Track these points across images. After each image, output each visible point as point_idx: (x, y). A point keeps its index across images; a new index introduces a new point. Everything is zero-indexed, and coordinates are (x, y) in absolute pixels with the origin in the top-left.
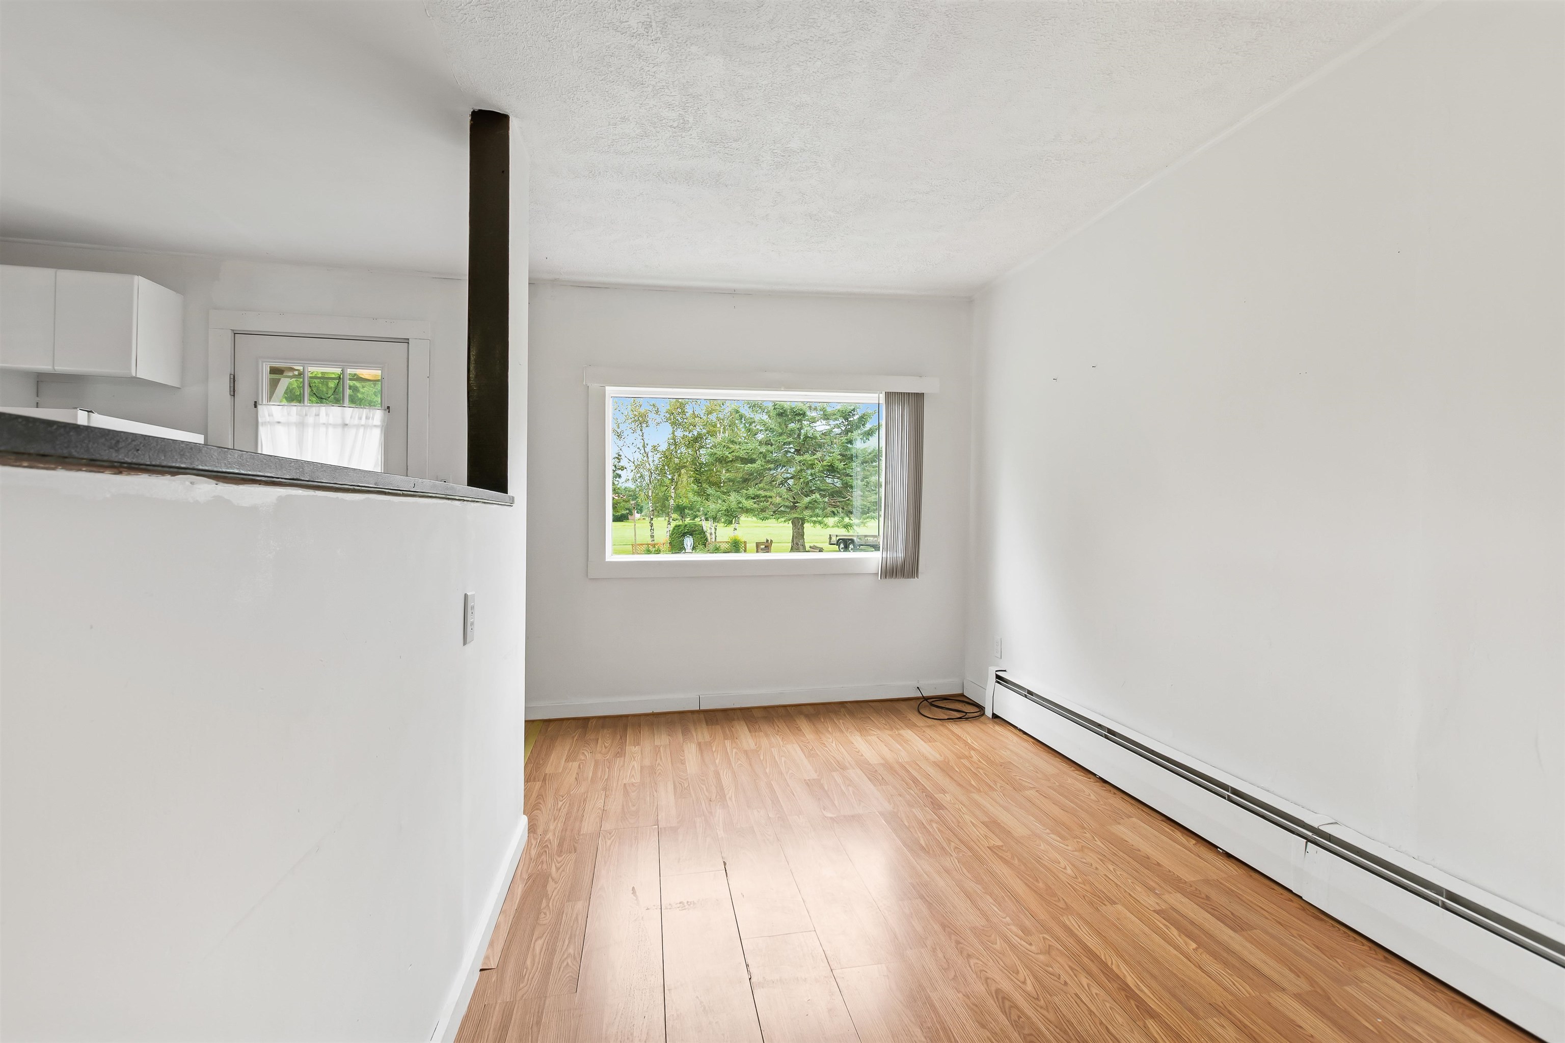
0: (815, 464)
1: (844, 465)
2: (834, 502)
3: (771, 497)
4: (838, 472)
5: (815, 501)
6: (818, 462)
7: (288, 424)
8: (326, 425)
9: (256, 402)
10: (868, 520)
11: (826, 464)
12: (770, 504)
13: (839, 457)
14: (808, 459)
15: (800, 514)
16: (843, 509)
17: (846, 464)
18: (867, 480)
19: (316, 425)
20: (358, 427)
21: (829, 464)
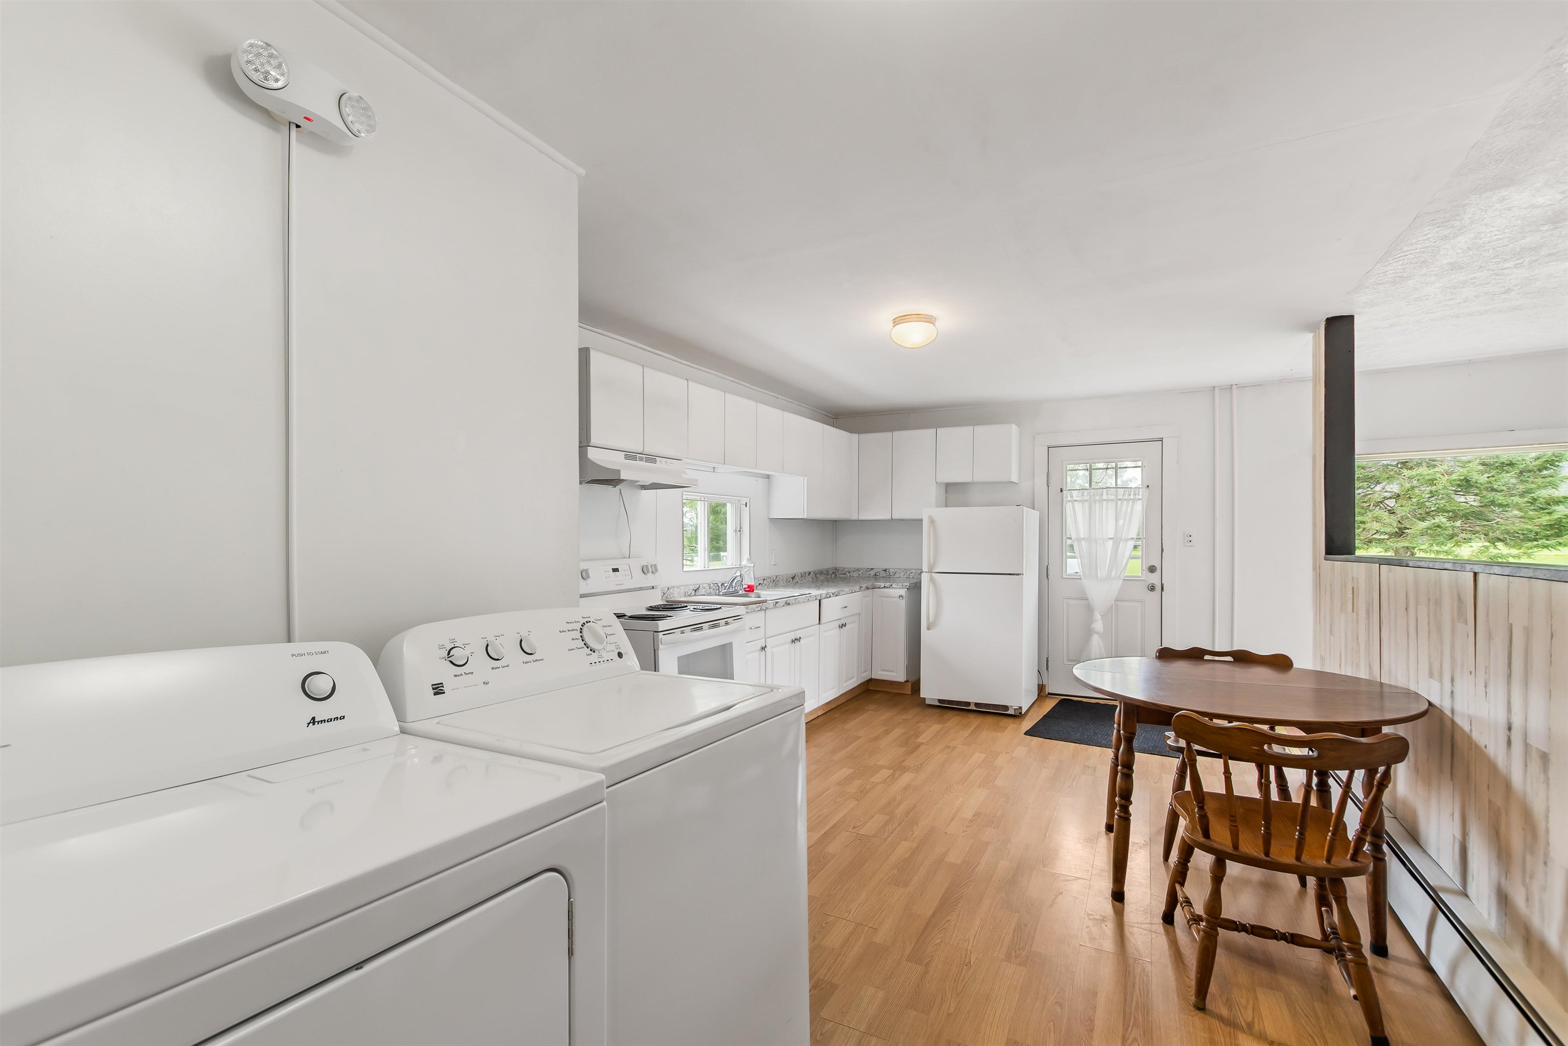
0: (1436, 479)
1: (1488, 477)
2: (1469, 527)
3: (1364, 523)
4: (1477, 487)
5: (1439, 526)
6: (1442, 476)
7: (1082, 501)
8: (1108, 500)
9: (1061, 489)
10: (1535, 550)
11: (1456, 478)
12: (1363, 531)
13: (1481, 467)
14: (1425, 473)
15: (1411, 542)
16: (1486, 535)
17: (1493, 476)
18: (1533, 495)
19: (1102, 500)
20: (1128, 500)
21: (1462, 478)
